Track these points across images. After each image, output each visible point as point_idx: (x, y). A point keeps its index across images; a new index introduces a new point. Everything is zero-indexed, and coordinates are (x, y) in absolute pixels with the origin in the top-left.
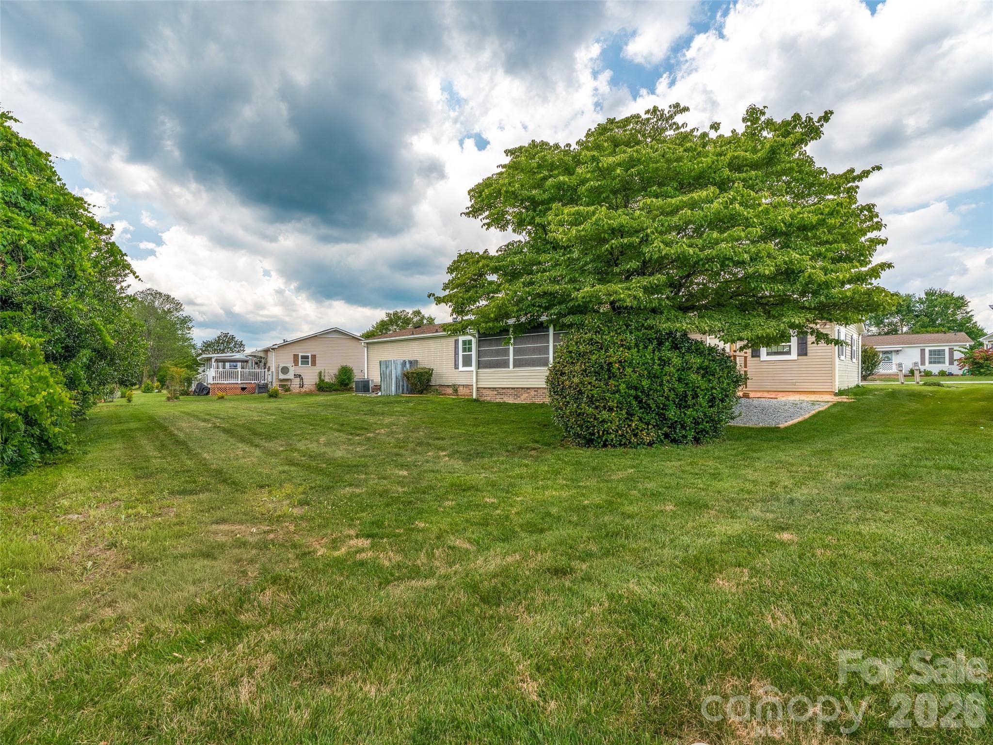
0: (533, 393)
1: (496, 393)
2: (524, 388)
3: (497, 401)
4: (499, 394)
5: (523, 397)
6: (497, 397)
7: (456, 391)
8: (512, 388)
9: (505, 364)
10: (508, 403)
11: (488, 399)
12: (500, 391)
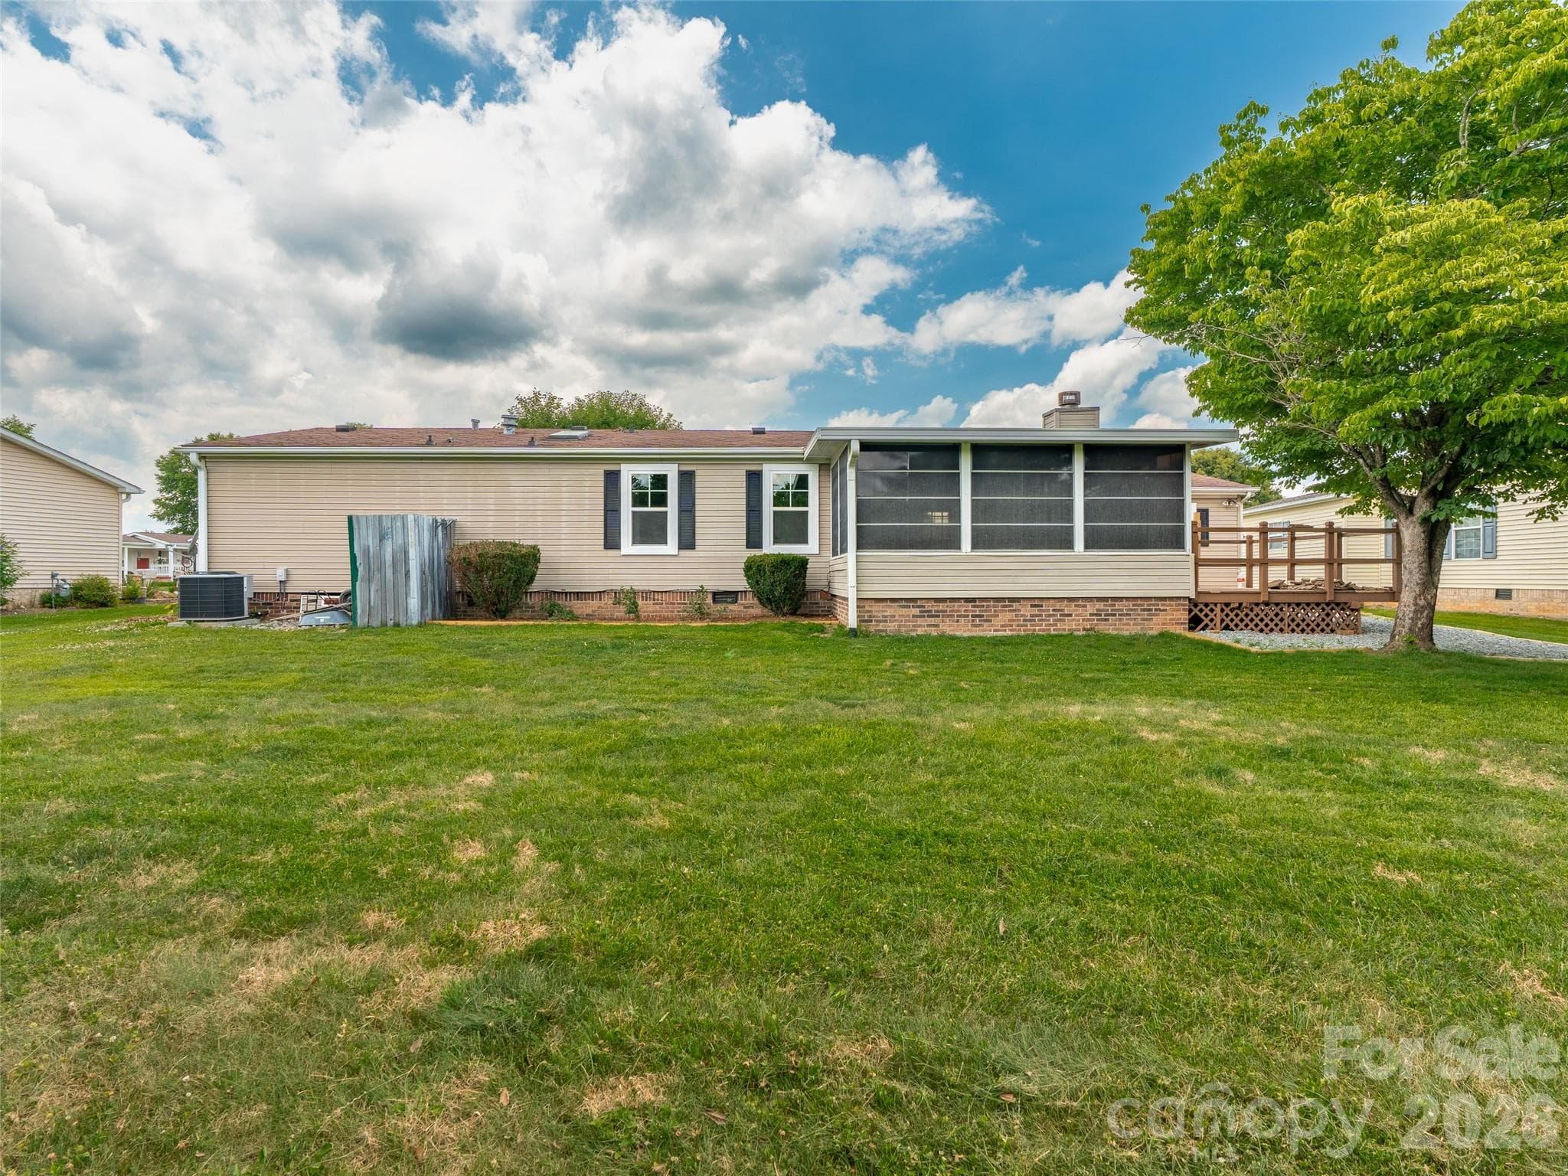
0: (1027, 611)
1: (916, 611)
2: (1002, 599)
3: (920, 631)
4: (926, 614)
5: (997, 622)
6: (920, 621)
7: (633, 609)
8: (967, 600)
9: (949, 540)
10: (953, 638)
11: (892, 627)
12: (928, 606)
